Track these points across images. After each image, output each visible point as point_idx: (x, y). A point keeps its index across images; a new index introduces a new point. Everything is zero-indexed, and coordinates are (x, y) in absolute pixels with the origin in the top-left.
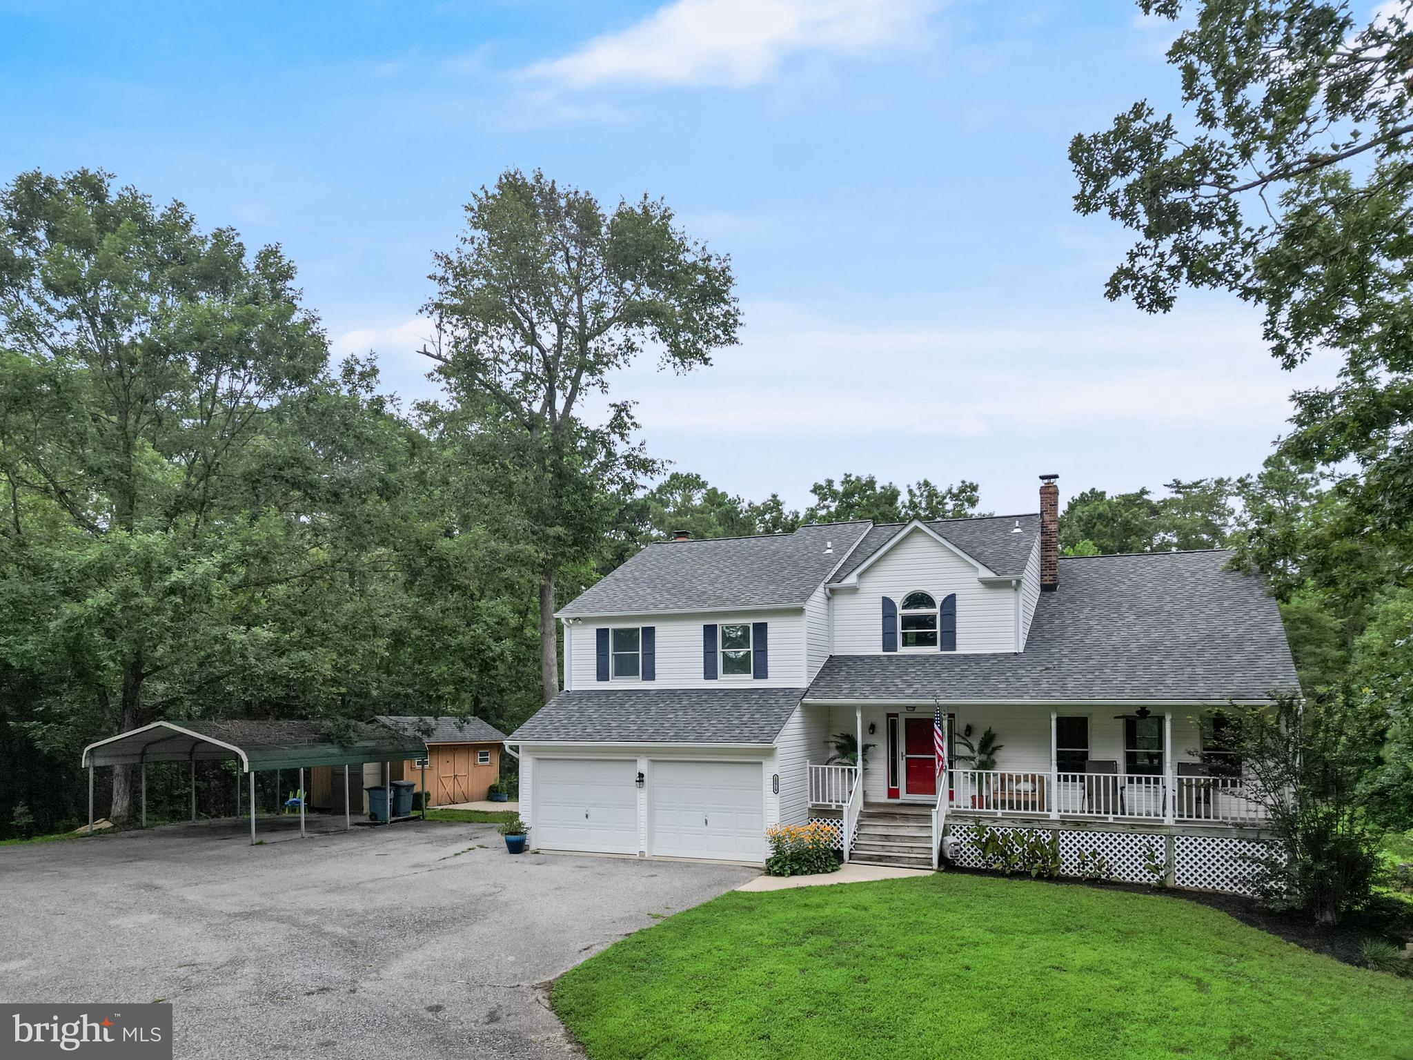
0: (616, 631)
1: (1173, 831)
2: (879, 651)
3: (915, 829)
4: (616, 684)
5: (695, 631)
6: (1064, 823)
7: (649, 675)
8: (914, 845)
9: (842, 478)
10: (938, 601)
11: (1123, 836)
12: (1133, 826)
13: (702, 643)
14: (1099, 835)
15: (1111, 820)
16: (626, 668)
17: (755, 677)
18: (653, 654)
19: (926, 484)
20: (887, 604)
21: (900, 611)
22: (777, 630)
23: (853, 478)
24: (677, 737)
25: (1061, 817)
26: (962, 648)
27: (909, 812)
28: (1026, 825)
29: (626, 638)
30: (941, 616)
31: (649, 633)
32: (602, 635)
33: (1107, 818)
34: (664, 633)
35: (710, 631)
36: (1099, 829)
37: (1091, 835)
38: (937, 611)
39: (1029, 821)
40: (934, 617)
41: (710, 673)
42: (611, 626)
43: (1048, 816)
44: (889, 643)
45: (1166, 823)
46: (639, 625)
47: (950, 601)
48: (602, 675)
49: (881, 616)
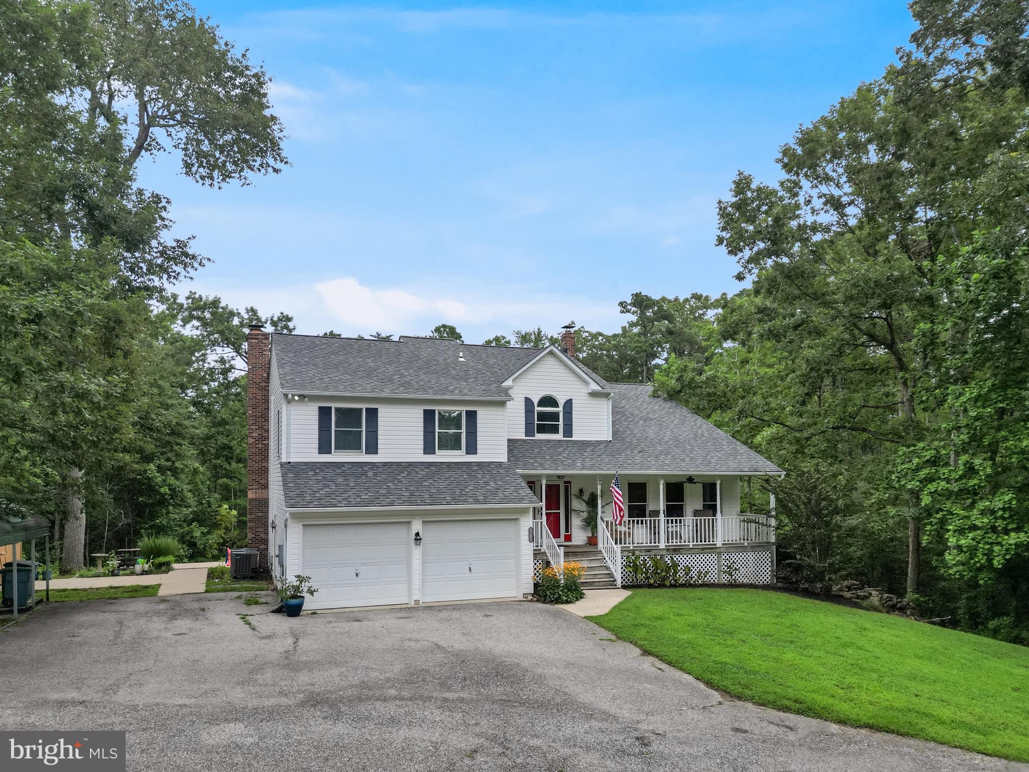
0: (337, 409)
1: (722, 550)
2: (522, 436)
3: (586, 562)
4: (337, 457)
5: (416, 415)
6: (668, 550)
7: (372, 448)
8: (597, 573)
9: (187, 294)
10: (561, 402)
11: (698, 556)
12: (703, 549)
13: (422, 424)
14: (685, 556)
15: (691, 546)
16: (349, 442)
17: (467, 453)
18: (376, 431)
19: (252, 310)
20: (528, 401)
21: (537, 409)
22: (484, 416)
23: (197, 296)
24: (455, 500)
25: (666, 546)
26: (575, 437)
27: (578, 551)
28: (648, 553)
29: (349, 417)
30: (564, 413)
31: (373, 414)
32: (324, 413)
33: (689, 545)
34: (385, 414)
35: (429, 416)
36: (685, 552)
37: (681, 556)
38: (560, 409)
39: (649, 551)
40: (557, 414)
41: (429, 448)
42: (334, 405)
43: (658, 546)
44: (529, 432)
45: (718, 546)
46: (363, 406)
47: (569, 404)
48: (324, 448)
49: (524, 411)
